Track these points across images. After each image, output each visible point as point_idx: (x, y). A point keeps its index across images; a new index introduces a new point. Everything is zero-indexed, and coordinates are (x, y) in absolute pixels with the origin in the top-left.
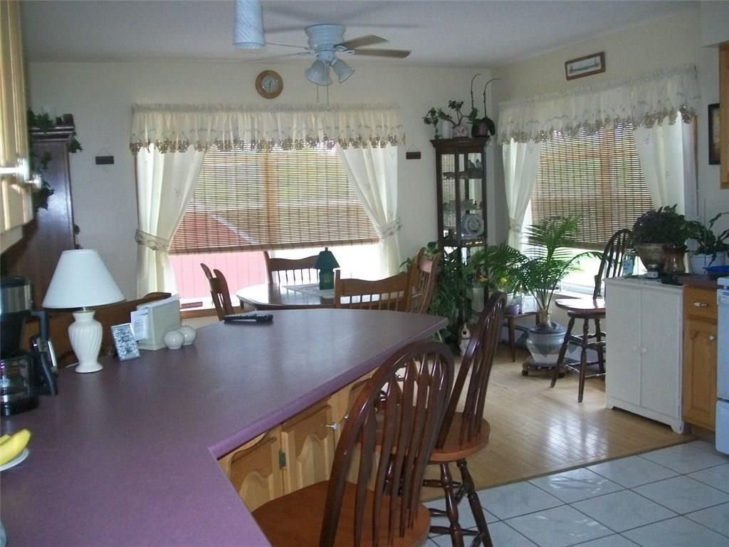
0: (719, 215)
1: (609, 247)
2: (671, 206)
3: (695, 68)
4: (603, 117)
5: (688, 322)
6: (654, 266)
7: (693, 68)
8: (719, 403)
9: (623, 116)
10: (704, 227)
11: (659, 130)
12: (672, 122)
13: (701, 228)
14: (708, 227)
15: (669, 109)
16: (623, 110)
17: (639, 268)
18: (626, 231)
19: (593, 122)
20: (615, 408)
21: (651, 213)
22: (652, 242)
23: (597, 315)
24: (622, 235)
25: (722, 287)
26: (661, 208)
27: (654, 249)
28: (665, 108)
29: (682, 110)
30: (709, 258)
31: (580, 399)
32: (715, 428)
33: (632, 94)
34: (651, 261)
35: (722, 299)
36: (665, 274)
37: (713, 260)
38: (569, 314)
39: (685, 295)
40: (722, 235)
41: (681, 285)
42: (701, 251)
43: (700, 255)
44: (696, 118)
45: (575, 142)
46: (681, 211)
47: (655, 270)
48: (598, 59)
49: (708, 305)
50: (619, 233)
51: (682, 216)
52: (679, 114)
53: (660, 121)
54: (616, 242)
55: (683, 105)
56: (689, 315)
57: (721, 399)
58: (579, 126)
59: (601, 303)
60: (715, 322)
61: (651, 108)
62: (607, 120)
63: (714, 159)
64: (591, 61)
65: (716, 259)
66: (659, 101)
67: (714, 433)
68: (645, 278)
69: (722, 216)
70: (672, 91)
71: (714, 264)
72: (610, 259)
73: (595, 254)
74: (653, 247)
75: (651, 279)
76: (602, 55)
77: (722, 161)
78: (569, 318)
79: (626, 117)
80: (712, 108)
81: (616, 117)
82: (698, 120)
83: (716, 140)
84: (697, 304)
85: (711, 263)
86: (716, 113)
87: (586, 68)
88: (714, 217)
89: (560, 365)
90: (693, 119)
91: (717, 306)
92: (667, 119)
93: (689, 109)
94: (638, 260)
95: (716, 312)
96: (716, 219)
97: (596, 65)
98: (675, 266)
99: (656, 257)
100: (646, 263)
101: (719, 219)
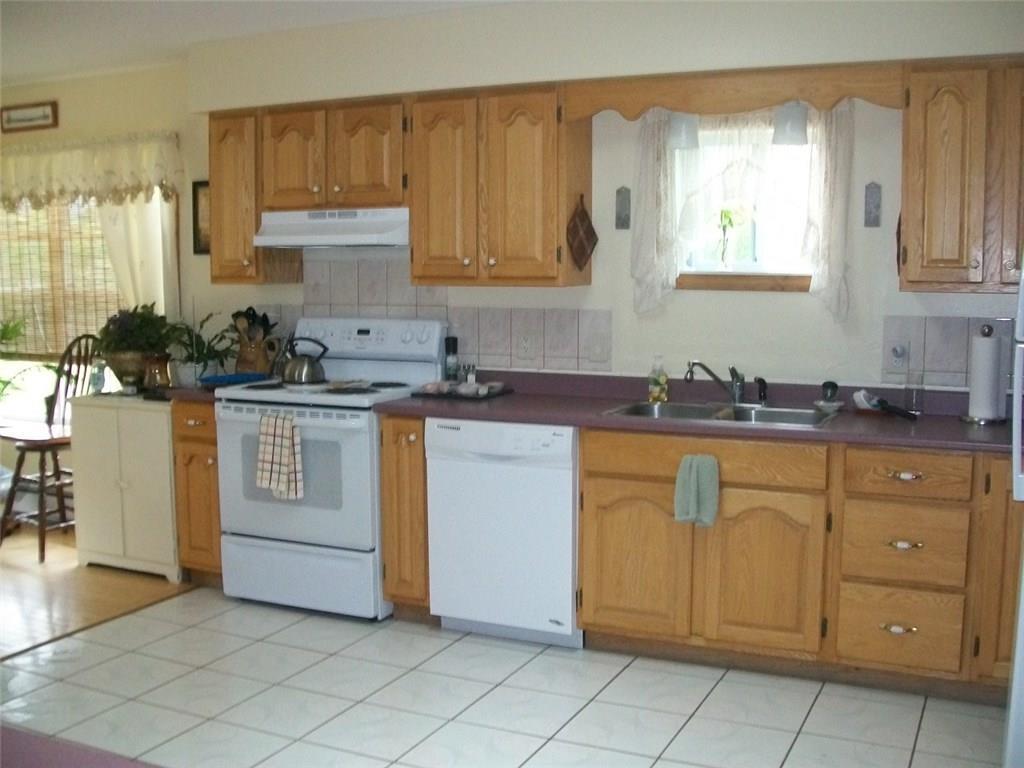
0: (211, 315)
1: (67, 357)
2: (149, 304)
3: (177, 136)
4: (56, 188)
5: (180, 446)
6: (131, 379)
7: (174, 136)
8: (223, 538)
9: (83, 187)
10: (192, 330)
11: (132, 208)
12: (148, 199)
13: (189, 331)
14: (197, 329)
15: (145, 183)
16: (84, 180)
17: (112, 383)
18: (87, 336)
19: (42, 192)
20: (90, 565)
21: (124, 314)
22: (129, 348)
23: (54, 447)
24: (83, 342)
25: (220, 400)
26: (136, 308)
27: (129, 357)
28: (140, 182)
29: (162, 186)
30: (199, 368)
31: (42, 558)
32: (221, 568)
33: (96, 161)
34: (128, 374)
35: (221, 414)
36: (144, 389)
37: (204, 370)
38: (19, 448)
39: (173, 412)
40: (213, 340)
41: (169, 400)
42: (190, 358)
43: (189, 364)
44: (177, 197)
45: (12, 217)
46: (160, 310)
47: (133, 384)
48: (48, 110)
49: (204, 423)
50: (78, 339)
51: (163, 318)
52: (157, 191)
53: (134, 197)
54: (75, 352)
55: (162, 181)
56: (180, 437)
57: (225, 533)
58: (21, 198)
59: (59, 431)
60: (214, 443)
61: (122, 179)
62: (62, 192)
63: (201, 248)
64: (39, 111)
65: (208, 368)
66: (132, 173)
67: (221, 575)
68: (121, 394)
69: (214, 317)
70: (149, 160)
71: (207, 374)
72: (69, 374)
73: (49, 367)
74: (129, 356)
75: (127, 395)
76: (54, 105)
77: (213, 250)
78: (18, 453)
79: (88, 189)
80: (197, 186)
81: (74, 189)
82: (181, 199)
83: (203, 225)
84: (191, 422)
85: (202, 373)
86: (202, 192)
87: (31, 120)
88: (205, 317)
89: (8, 517)
90: (174, 197)
91: (215, 422)
92: (142, 196)
93: (169, 184)
94: (109, 373)
95: (214, 431)
96: (208, 318)
97: (45, 117)
98: (158, 377)
99: (132, 368)
100: (120, 376)
101: (211, 320)
